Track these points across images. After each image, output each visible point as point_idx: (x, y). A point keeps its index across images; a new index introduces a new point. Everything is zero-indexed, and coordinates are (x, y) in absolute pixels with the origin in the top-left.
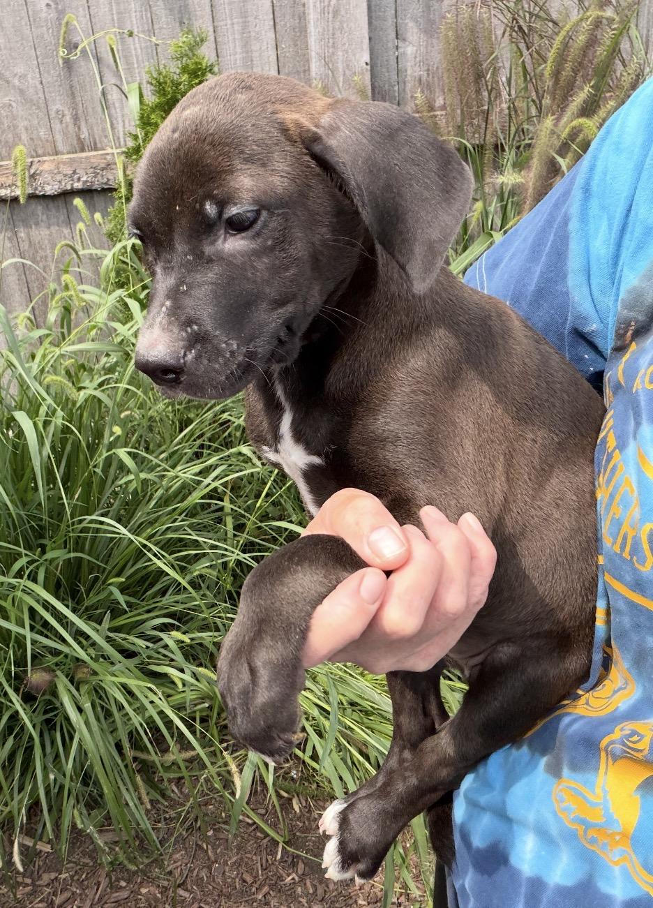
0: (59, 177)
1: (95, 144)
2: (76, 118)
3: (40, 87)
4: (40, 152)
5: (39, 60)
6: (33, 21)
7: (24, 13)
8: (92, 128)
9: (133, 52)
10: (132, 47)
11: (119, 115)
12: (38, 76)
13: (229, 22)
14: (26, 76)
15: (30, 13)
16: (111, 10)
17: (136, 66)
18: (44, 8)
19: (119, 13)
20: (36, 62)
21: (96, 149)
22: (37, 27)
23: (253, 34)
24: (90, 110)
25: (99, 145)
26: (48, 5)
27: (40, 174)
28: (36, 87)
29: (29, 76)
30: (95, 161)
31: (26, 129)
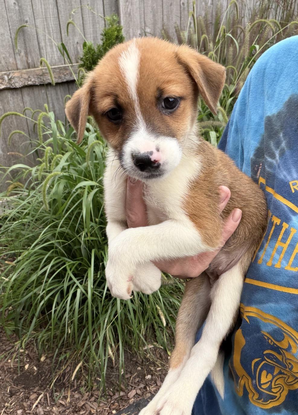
0: (22, 79)
1: (34, 65)
2: (26, 54)
3: (10, 39)
4: (10, 69)
5: (10, 27)
6: (7, 9)
7: (4, 6)
8: (33, 58)
9: (50, 26)
10: (50, 24)
11: (45, 52)
12: (9, 34)
13: (88, 16)
14: (4, 34)
15: (7, 6)
16: (41, 7)
17: (51, 32)
18: (13, 4)
19: (45, 9)
20: (8, 28)
21: (35, 67)
22: (9, 13)
23: (97, 21)
24: (32, 50)
25: (36, 66)
26: (14, 3)
27: (13, 78)
28: (8, 39)
29: (6, 34)
30: (38, 72)
31: (4, 58)
